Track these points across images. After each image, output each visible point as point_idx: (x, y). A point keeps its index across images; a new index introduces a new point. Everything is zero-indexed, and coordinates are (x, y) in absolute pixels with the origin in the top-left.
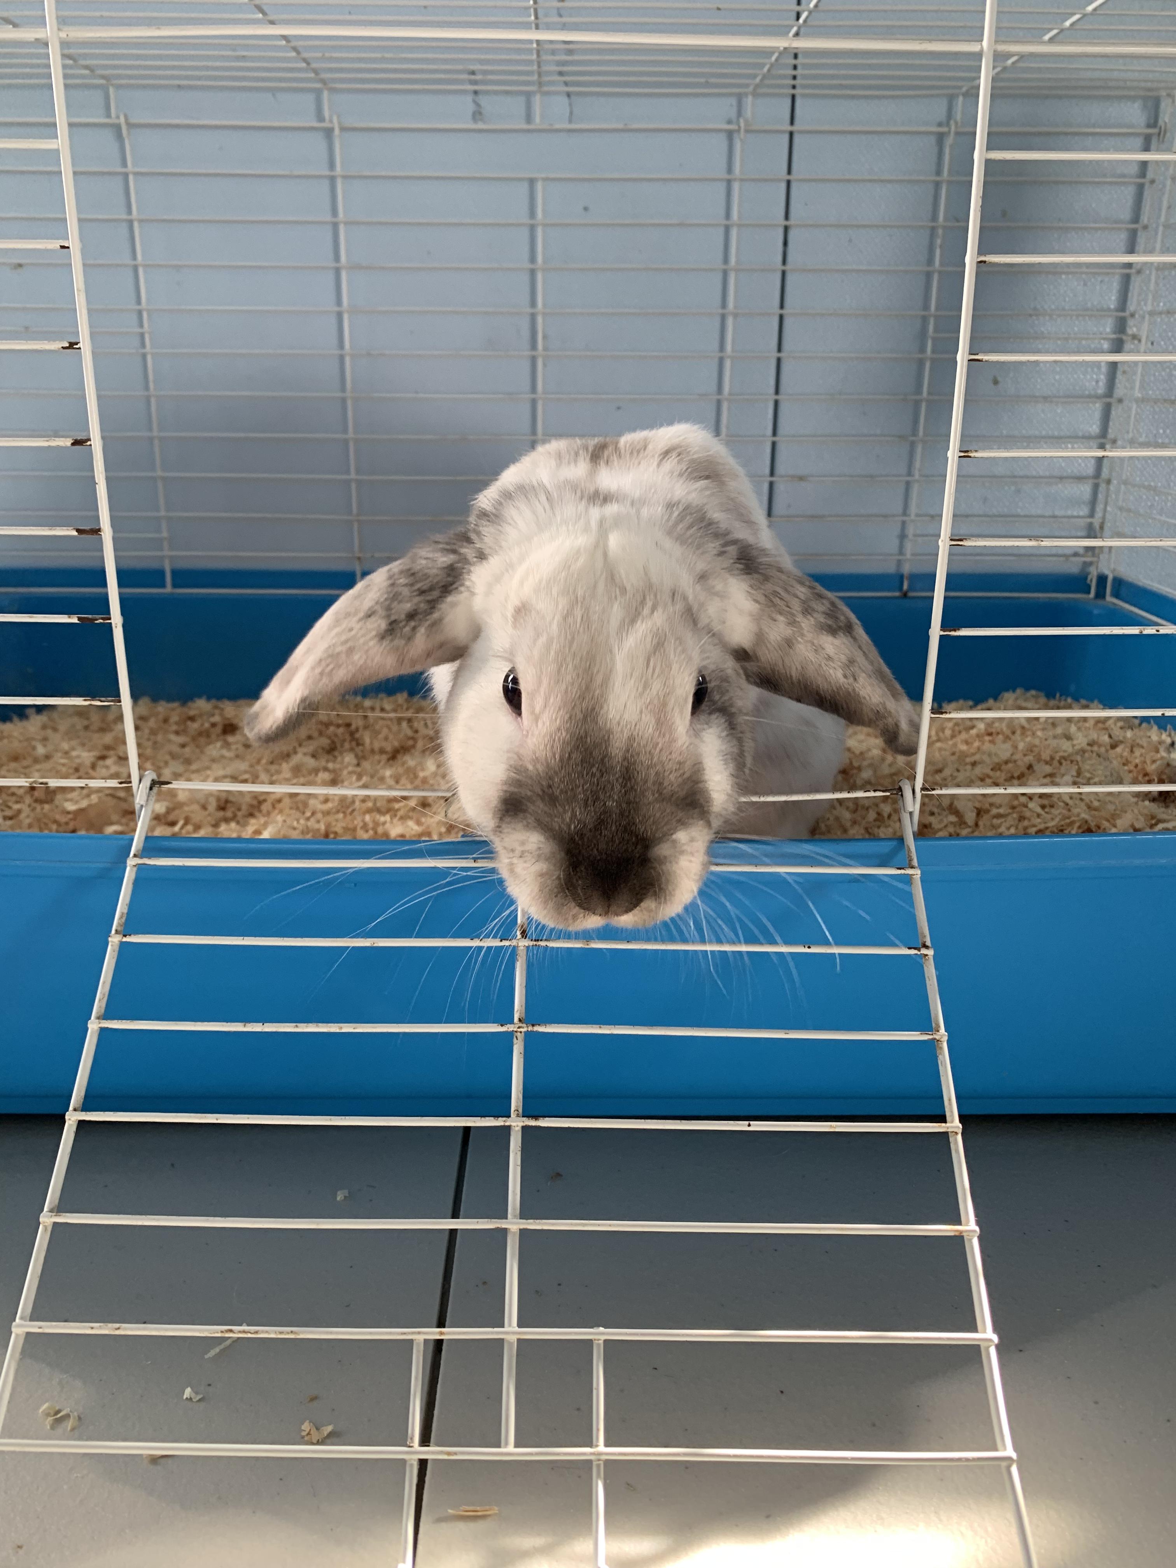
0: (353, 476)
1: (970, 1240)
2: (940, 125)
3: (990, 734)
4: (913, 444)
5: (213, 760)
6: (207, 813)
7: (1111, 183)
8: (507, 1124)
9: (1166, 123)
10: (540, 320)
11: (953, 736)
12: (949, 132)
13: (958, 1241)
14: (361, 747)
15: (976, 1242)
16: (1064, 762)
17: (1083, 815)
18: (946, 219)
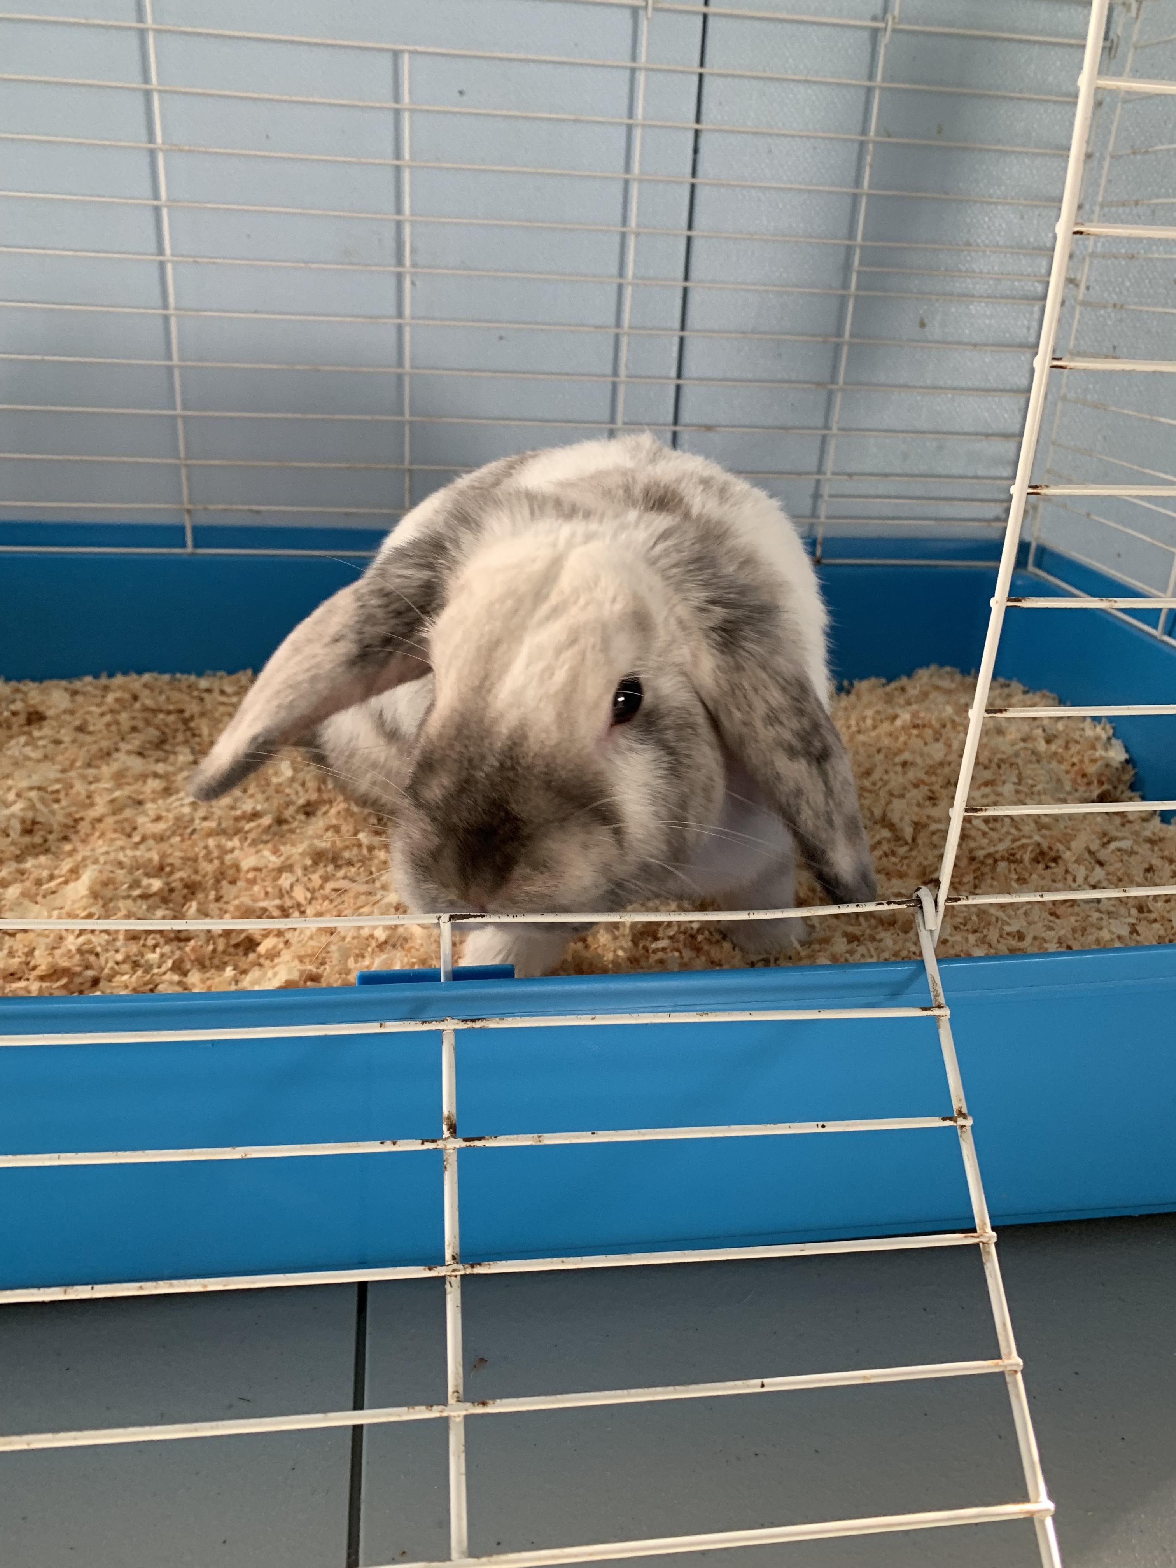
0: (179, 412)
1: (1042, 1522)
2: (874, 19)
3: (916, 726)
4: (830, 395)
5: (16, 764)
6: (9, 840)
7: (1055, 102)
8: (445, 1414)
9: (1118, 37)
10: (407, 230)
11: (875, 727)
12: (886, 29)
13: (1028, 1524)
14: (197, 739)
15: (1049, 1523)
16: (1003, 766)
17: (1037, 838)
18: (877, 133)
